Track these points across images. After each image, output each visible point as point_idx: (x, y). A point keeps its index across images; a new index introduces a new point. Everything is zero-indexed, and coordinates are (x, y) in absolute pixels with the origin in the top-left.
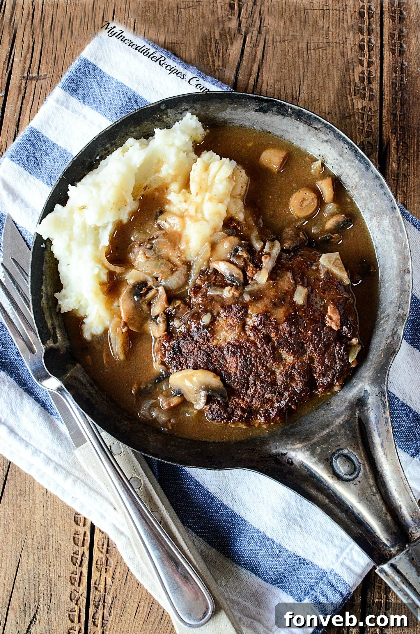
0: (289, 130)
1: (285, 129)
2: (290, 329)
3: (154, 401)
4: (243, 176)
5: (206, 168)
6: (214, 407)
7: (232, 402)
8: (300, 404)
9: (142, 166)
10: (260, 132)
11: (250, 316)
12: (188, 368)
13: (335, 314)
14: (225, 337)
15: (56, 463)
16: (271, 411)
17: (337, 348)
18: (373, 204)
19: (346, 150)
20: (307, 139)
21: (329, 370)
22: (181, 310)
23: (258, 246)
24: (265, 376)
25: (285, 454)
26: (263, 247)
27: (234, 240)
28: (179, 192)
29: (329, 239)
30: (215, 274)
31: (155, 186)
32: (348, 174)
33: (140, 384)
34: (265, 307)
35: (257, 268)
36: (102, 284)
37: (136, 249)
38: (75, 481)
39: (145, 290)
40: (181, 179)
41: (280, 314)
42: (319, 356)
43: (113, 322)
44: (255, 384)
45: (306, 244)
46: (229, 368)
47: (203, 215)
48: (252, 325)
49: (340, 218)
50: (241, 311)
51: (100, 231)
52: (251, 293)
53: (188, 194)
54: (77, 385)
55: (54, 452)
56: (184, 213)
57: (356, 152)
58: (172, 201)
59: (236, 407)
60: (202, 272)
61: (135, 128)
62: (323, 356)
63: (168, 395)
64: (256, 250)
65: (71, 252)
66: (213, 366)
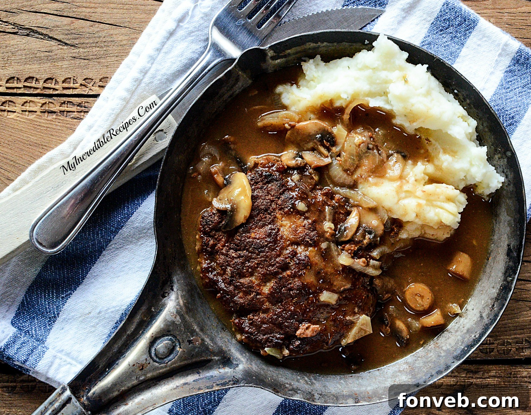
0: (491, 279)
1: (492, 275)
2: (295, 289)
3: (218, 158)
4: (443, 235)
5: (450, 199)
6: (216, 218)
7: (221, 235)
8: (221, 302)
9: (449, 136)
10: (487, 249)
11: (306, 249)
12: (252, 190)
13: (312, 332)
14: (285, 226)
15: (142, 80)
16: (213, 273)
17: (278, 336)
18: (421, 365)
19: (473, 336)
20: (483, 296)
21: (256, 329)
22: (309, 181)
23: (375, 254)
24: (248, 266)
25: (173, 290)
26: (374, 259)
27: (380, 230)
28: (425, 174)
29: (385, 323)
30: (346, 213)
31: (430, 149)
32: (450, 339)
33: (234, 143)
34: (316, 264)
35: (354, 253)
36: (331, 102)
37: (367, 134)
38: (124, 99)
39: (328, 144)
40: (438, 174)
41: (310, 278)
42: (270, 319)
43: (294, 115)
44: (239, 257)
45: (379, 301)
46: (254, 231)
47: (404, 198)
48: (298, 252)
49: (405, 334)
50: (311, 240)
51: (383, 98)
52: (328, 249)
53: (423, 182)
54: (231, 82)
55: (153, 77)
56: (405, 179)
57: (472, 346)
58: (417, 167)
59: (216, 239)
60: (347, 200)
61: (487, 127)
62: (271, 322)
63: (225, 172)
64: (371, 252)
65: (361, 69)
66: (255, 216)
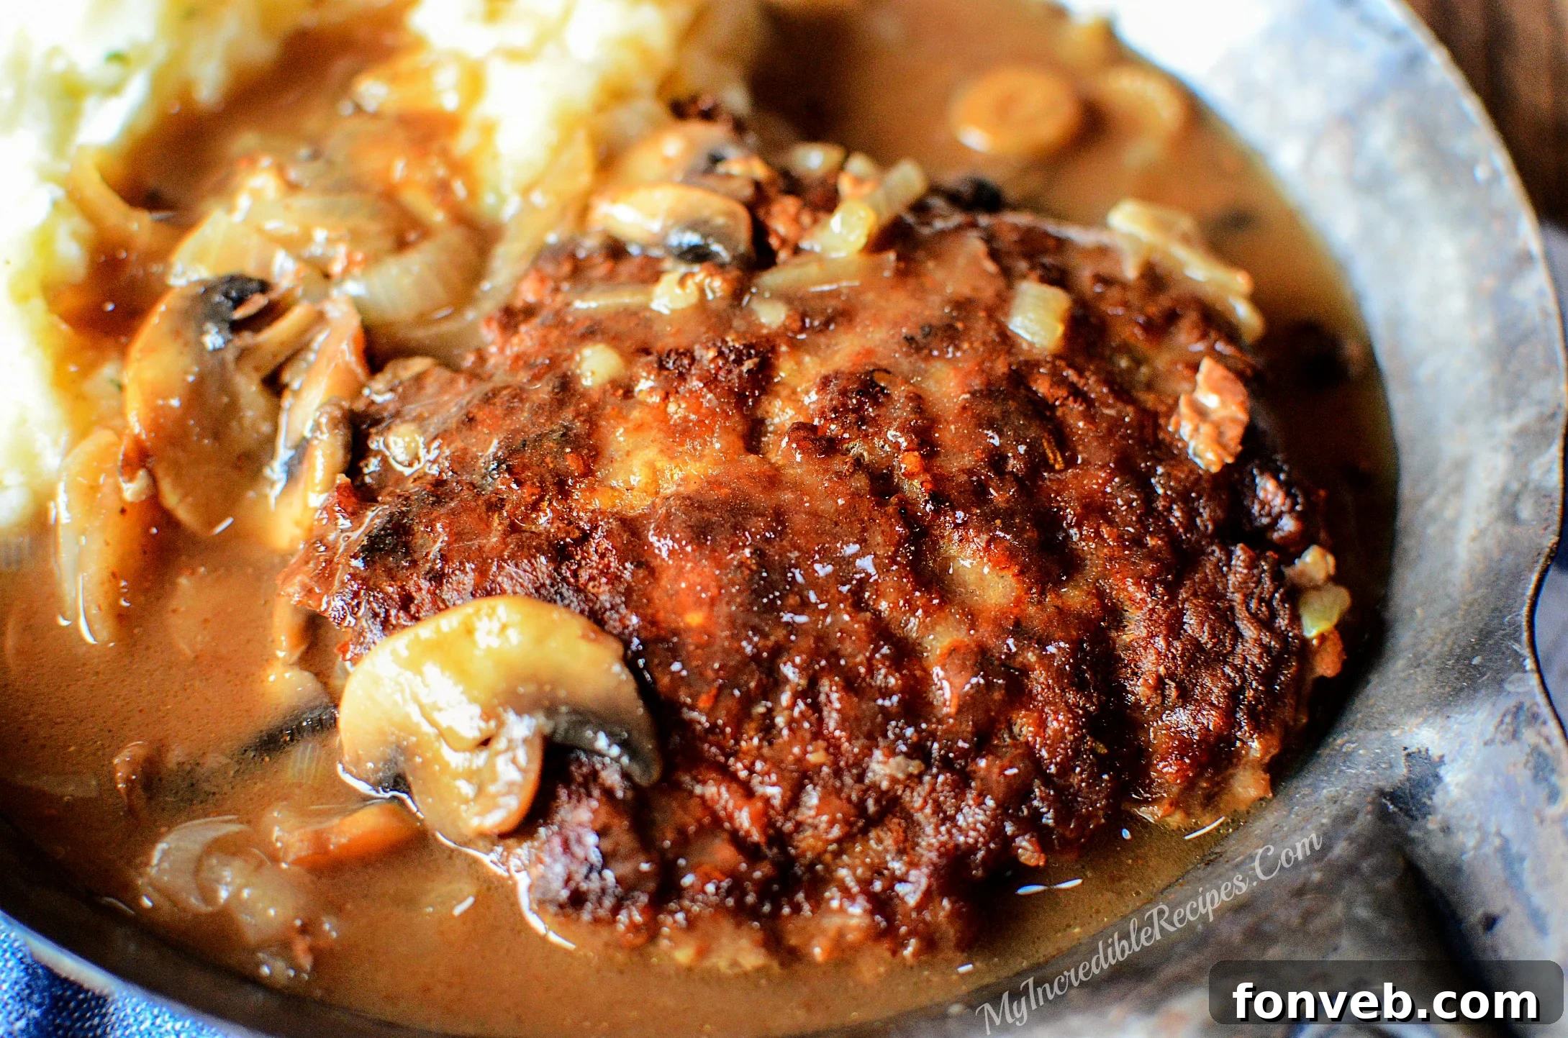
11: (784, 390)
14: (655, 474)
17: (1240, 568)
21: (1209, 667)
22: (428, 390)
34: (866, 350)
35: (817, 211)
39: (258, 304)
42: (1151, 589)
46: (672, 608)
48: (799, 420)
50: (738, 363)
59: (703, 829)
60: (544, 254)
62: (1172, 593)
64: (807, 174)
66: (587, 600)
